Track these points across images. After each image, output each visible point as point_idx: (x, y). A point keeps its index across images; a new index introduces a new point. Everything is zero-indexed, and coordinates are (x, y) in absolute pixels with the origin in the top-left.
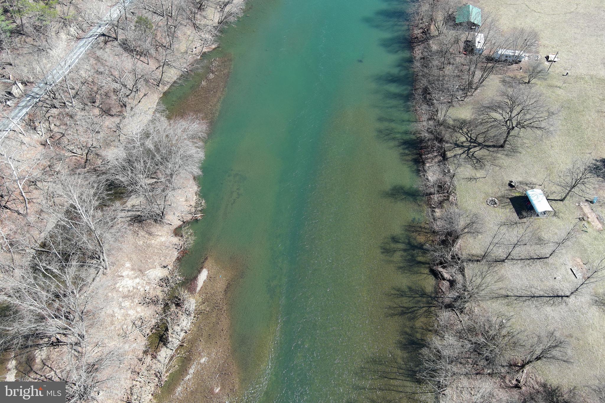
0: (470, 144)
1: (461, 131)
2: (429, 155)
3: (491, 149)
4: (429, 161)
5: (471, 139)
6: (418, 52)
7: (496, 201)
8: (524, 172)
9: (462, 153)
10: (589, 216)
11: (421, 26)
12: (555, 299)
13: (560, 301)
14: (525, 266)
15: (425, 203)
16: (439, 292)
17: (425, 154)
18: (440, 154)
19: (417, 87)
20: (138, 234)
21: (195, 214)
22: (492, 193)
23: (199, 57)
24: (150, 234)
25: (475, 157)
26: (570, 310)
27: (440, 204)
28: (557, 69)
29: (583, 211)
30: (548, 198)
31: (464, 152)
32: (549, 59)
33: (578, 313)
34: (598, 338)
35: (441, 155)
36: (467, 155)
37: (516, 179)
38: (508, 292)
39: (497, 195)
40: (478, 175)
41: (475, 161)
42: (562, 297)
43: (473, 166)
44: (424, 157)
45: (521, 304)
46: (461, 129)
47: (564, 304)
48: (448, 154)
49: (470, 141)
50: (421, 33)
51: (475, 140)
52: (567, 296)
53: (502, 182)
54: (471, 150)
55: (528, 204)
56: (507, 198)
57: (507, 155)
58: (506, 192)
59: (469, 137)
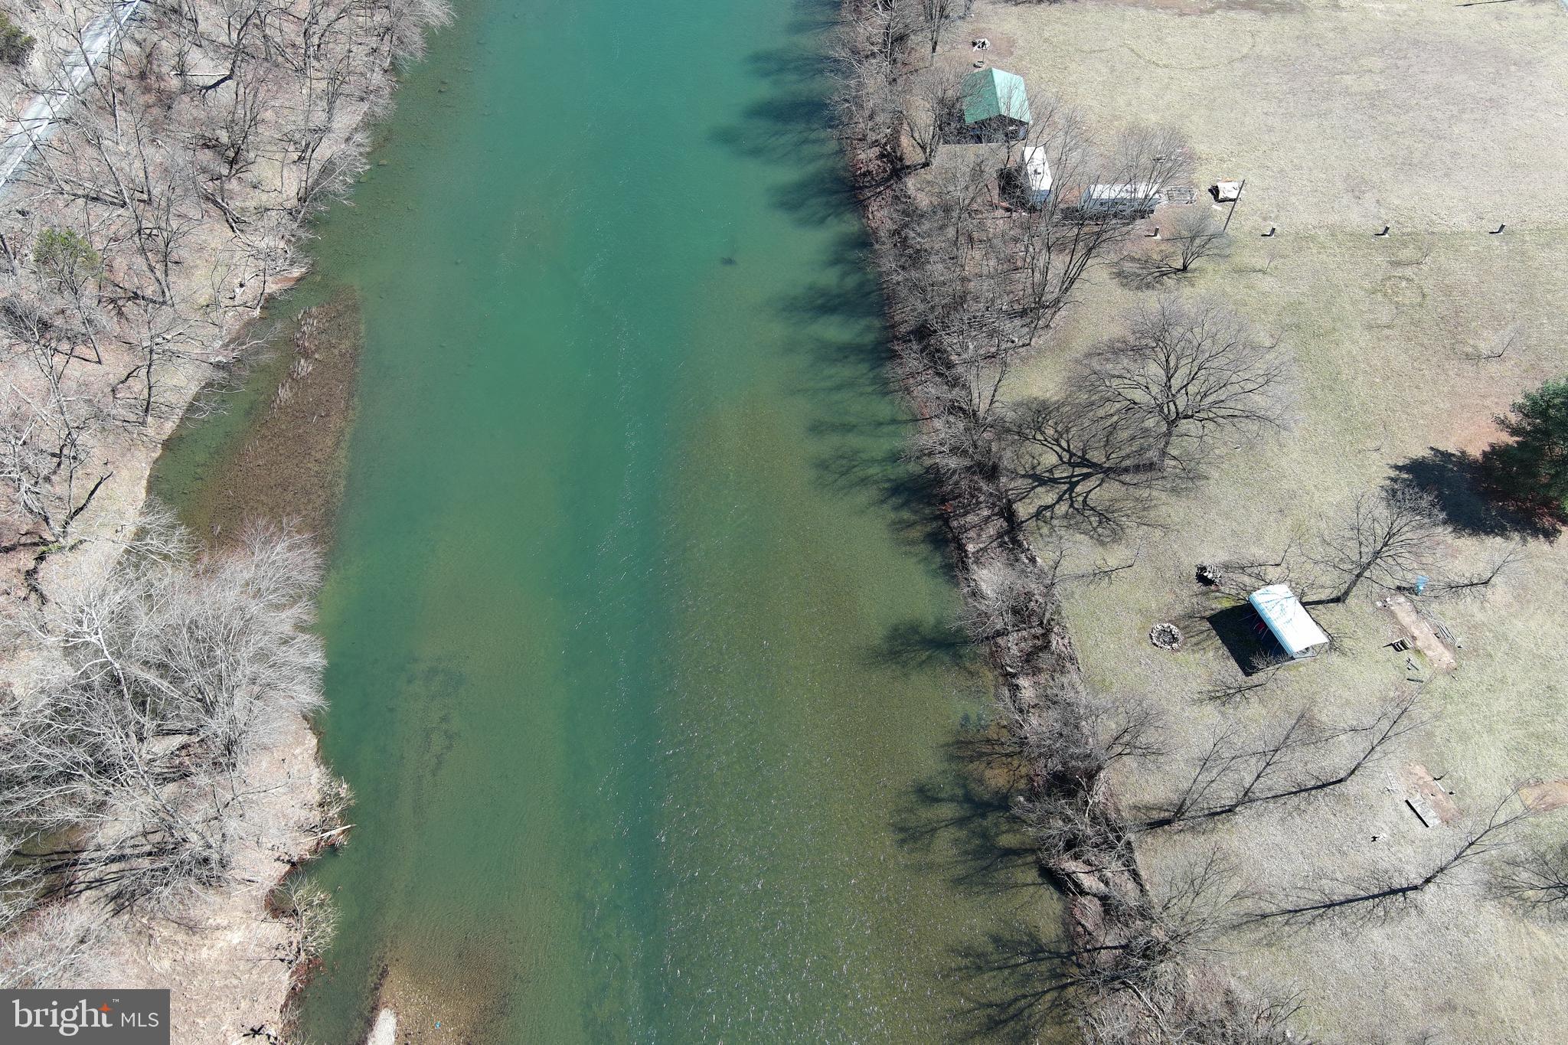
0: (1071, 470)
1: (1039, 437)
2: (970, 518)
3: (1127, 478)
4: (972, 534)
5: (1072, 455)
6: (881, 215)
7: (1175, 630)
8: (1229, 532)
9: (1057, 502)
10: (1416, 633)
11: (872, 137)
12: (1388, 900)
13: (1401, 906)
14: (1290, 814)
15: (987, 663)
16: (1079, 935)
17: (957, 517)
18: (997, 510)
19: (897, 318)
20: (151, 936)
21: (324, 831)
22: (1159, 610)
23: (257, 313)
24: (191, 928)
25: (1092, 509)
26: (1432, 928)
27: (1027, 661)
28: (1246, 222)
29: (1398, 622)
30: (1305, 600)
31: (1060, 499)
32: (1221, 196)
33: (1454, 933)
34: (1519, 997)
35: (1001, 514)
36: (1071, 506)
37: (1212, 556)
38: (1262, 904)
39: (1174, 614)
40: (1113, 562)
41: (1094, 520)
42: (1404, 891)
43: (1092, 537)
44: (955, 524)
45: (1303, 933)
46: (1039, 429)
47: (1413, 912)
48: (1021, 509)
49: (1069, 463)
50: (877, 158)
51: (1083, 458)
52: (1415, 888)
53: (1178, 573)
54: (1078, 489)
55: (1259, 628)
56: (1202, 618)
57: (1173, 490)
58: (1194, 600)
59: (1064, 450)
